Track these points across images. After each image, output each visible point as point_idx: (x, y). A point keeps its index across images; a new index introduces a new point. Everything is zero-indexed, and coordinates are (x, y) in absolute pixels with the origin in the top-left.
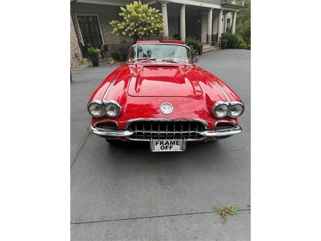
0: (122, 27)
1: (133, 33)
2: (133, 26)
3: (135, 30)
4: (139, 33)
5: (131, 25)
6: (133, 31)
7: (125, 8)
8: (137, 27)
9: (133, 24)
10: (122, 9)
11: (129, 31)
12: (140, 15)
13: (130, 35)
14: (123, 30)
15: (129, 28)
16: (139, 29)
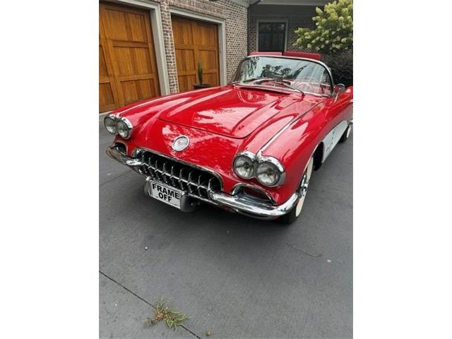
0: (309, 37)
1: (323, 46)
2: (326, 35)
3: (327, 42)
4: (334, 45)
5: (323, 34)
6: (324, 42)
7: (322, 8)
8: (331, 37)
9: (327, 32)
10: (318, 10)
11: (319, 43)
12: (341, 18)
13: (318, 48)
14: (309, 41)
15: (318, 38)
16: (335, 41)
